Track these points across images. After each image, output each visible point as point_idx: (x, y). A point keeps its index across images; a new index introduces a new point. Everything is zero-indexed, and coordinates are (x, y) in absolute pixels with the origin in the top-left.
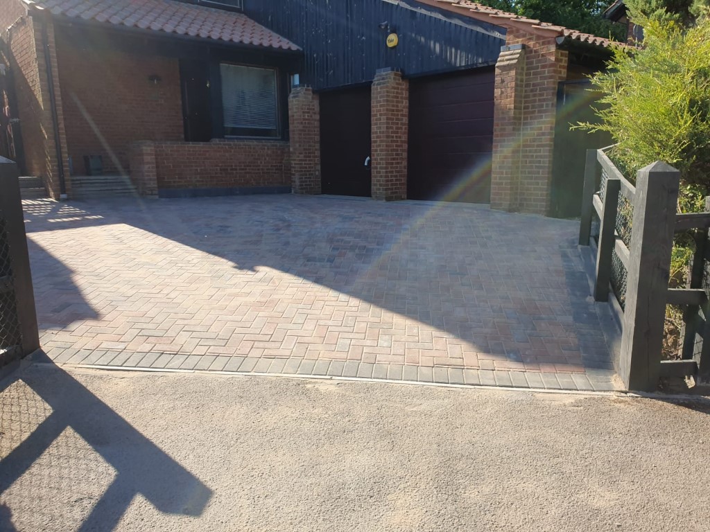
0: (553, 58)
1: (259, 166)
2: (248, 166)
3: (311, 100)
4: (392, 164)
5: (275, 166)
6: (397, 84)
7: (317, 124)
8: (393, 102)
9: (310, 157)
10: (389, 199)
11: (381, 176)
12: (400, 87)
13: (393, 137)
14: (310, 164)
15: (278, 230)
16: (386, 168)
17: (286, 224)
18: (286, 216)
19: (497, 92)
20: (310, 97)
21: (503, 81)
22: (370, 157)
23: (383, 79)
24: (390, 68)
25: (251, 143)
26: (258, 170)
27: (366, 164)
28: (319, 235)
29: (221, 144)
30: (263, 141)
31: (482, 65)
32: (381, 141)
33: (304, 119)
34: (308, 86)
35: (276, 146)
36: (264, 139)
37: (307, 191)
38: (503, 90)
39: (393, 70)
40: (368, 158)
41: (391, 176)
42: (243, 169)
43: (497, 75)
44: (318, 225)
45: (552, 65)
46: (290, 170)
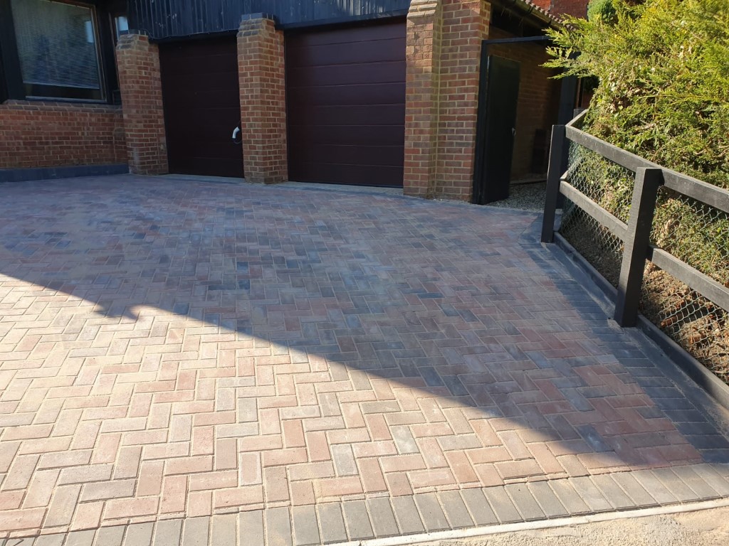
0: (477, 11)
1: (81, 138)
2: (65, 138)
3: (148, 52)
4: (269, 137)
5: (102, 138)
6: (270, 35)
7: (158, 84)
8: (266, 58)
9: (152, 126)
10: (268, 181)
11: (257, 153)
12: (274, 39)
13: (268, 103)
14: (153, 136)
15: (142, 235)
16: (263, 142)
17: (149, 225)
18: (143, 211)
19: (410, 50)
20: (146, 48)
21: (417, 37)
22: (240, 128)
23: (253, 28)
24: (260, 14)
25: (66, 108)
26: (80, 143)
27: (234, 137)
28: (207, 241)
29: (21, 108)
30: (84, 105)
31: (384, 16)
32: (254, 108)
33: (141, 77)
34: (142, 33)
35: (102, 111)
36: (85, 102)
37: (150, 170)
38: (417, 47)
39: (264, 16)
40: (237, 129)
41: (270, 153)
42: (57, 143)
43: (409, 28)
44: (197, 225)
45: (476, 19)
46: (125, 143)
